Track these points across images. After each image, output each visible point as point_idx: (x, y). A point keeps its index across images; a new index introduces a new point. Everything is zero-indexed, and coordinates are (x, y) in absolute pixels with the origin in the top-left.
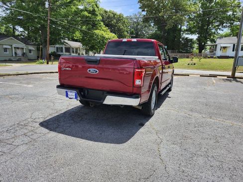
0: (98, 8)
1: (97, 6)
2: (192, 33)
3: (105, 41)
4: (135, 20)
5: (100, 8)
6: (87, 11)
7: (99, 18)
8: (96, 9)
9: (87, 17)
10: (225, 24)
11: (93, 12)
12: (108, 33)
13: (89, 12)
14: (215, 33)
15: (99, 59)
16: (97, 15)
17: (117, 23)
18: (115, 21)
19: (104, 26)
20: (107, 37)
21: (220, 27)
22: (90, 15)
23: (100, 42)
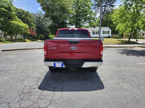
0: (12, 6)
1: (11, 5)
2: (72, 25)
3: (20, 28)
4: (38, 16)
5: (14, 6)
6: (3, 7)
7: (14, 13)
8: (11, 7)
9: (4, 12)
10: (87, 21)
11: (9, 9)
12: (22, 23)
13: (6, 8)
14: (83, 25)
15: (78, 41)
16: (12, 11)
17: (25, 17)
18: (24, 15)
19: (18, 18)
20: (21, 26)
21: (85, 22)
22: (7, 11)
23: (16, 29)
